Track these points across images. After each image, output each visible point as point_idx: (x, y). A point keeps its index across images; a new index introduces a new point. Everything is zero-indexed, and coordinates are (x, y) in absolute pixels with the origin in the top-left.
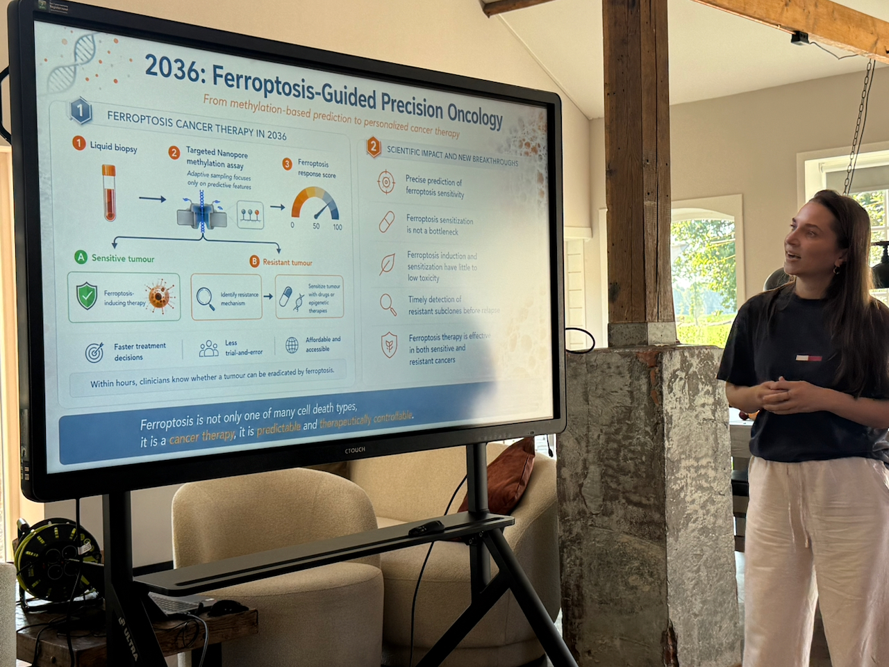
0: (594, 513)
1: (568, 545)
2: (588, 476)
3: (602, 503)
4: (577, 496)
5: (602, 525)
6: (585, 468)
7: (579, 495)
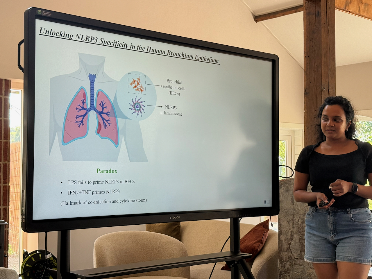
0: (295, 258)
1: (283, 273)
2: (293, 240)
3: (300, 253)
4: (288, 249)
5: (300, 264)
6: (292, 236)
7: (289, 249)
